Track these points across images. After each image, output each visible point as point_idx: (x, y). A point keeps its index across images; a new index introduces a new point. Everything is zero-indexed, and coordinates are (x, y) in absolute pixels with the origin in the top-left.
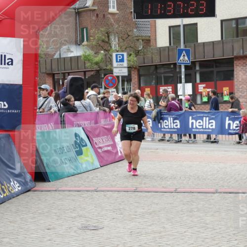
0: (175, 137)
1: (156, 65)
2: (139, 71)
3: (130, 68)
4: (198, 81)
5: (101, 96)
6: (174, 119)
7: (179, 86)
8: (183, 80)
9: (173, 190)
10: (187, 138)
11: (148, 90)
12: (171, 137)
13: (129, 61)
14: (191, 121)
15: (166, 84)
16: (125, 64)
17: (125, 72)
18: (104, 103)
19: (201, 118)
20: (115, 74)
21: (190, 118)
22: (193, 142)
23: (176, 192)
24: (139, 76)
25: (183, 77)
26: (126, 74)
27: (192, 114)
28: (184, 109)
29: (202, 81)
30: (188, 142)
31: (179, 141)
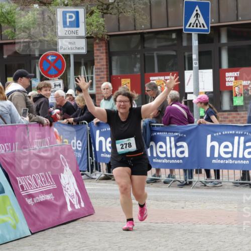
0: (179, 175)
1: (142, 34)
2: (108, 44)
3: (90, 39)
4: (225, 64)
5: (34, 93)
6: (178, 140)
7: (188, 74)
8: (195, 63)
10: (203, 177)
12: (171, 176)
13: (88, 24)
14: (209, 144)
15: (163, 71)
16: (82, 31)
17: (81, 47)
19: (230, 138)
20: (61, 51)
21: (209, 137)
22: (215, 186)
24: (110, 55)
25: (195, 56)
26: (84, 51)
27: (212, 129)
28: (197, 121)
29: (233, 66)
30: (205, 185)
31: (187, 184)
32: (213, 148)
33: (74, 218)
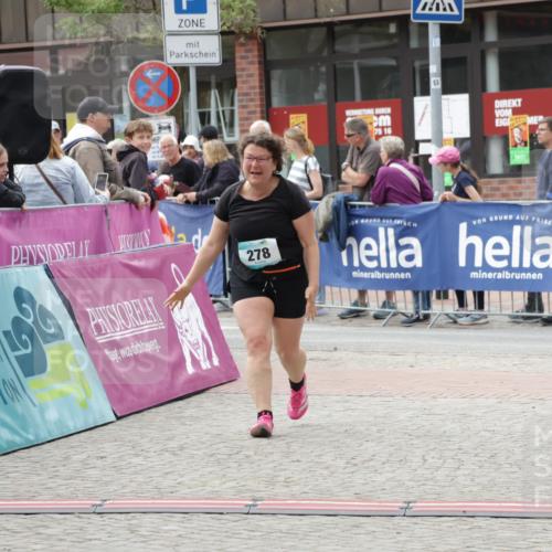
0: (405, 301)
1: (330, 26)
2: (263, 47)
3: (228, 36)
4: (493, 84)
5: (118, 143)
6: (402, 232)
7: (421, 104)
8: (435, 82)
9: (396, 506)
10: (450, 306)
11: (299, 122)
12: (388, 303)
13: (224, 7)
14: (464, 241)
15: (371, 98)
16: (211, 19)
17: (209, 52)
18: (129, 169)
19: (505, 229)
20: (171, 60)
21: (463, 227)
22: (475, 323)
23: (406, 512)
24: (267, 68)
25: (434, 68)
26: (216, 60)
27: (469, 212)
28: (438, 195)
29: (509, 86)
30: (454, 321)
31: (421, 320)
32: (471, 249)
33: (198, 388)
